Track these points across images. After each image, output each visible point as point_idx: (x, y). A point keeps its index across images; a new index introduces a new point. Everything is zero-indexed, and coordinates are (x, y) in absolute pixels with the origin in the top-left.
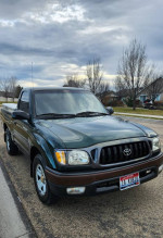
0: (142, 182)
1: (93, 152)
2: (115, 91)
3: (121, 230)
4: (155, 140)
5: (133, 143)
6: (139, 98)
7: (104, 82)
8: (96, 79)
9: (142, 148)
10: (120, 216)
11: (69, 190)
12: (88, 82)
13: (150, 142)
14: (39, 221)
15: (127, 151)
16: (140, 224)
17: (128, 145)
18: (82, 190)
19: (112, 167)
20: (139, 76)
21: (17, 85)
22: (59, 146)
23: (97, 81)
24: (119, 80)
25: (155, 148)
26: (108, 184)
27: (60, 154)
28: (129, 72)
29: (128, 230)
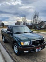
0: (41, 50)
1: (30, 42)
2: (30, 25)
3: (37, 61)
4: (44, 39)
5: (39, 40)
6: (37, 27)
7: (27, 22)
8: (25, 21)
9: (42, 41)
10: (36, 58)
11: (24, 52)
12: (23, 22)
13: (43, 40)
14: (16, 59)
15: (38, 42)
16: (41, 60)
17: (38, 40)
18: (27, 52)
19: (35, 46)
20: (37, 21)
21: (2, 23)
22: (22, 41)
23: (25, 22)
24: (31, 22)
25: (44, 41)
26: (34, 50)
27: (22, 43)
28: (34, 20)
29: (38, 61)
